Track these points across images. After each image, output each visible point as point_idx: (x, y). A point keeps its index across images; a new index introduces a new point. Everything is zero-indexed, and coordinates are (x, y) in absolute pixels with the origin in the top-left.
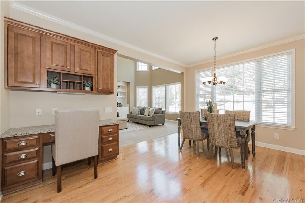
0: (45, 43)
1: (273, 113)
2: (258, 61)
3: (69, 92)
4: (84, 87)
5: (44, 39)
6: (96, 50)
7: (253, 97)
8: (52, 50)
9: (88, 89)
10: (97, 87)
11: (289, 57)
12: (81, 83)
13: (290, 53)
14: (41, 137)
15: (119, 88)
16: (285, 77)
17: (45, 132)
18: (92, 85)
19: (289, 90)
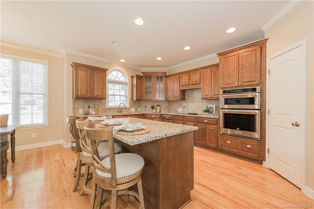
1: (31, 115)
2: (16, 61)
7: (10, 99)
11: (44, 67)
13: (45, 64)
16: (41, 83)
19: (44, 94)
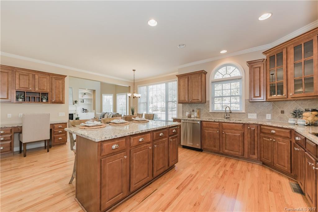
0: (14, 75)
3: (31, 103)
4: (42, 99)
5: (14, 73)
6: (51, 76)
8: (19, 79)
9: (44, 101)
10: (51, 99)
12: (39, 98)
14: (13, 129)
15: (85, 95)
17: (15, 126)
18: (48, 98)
